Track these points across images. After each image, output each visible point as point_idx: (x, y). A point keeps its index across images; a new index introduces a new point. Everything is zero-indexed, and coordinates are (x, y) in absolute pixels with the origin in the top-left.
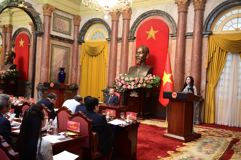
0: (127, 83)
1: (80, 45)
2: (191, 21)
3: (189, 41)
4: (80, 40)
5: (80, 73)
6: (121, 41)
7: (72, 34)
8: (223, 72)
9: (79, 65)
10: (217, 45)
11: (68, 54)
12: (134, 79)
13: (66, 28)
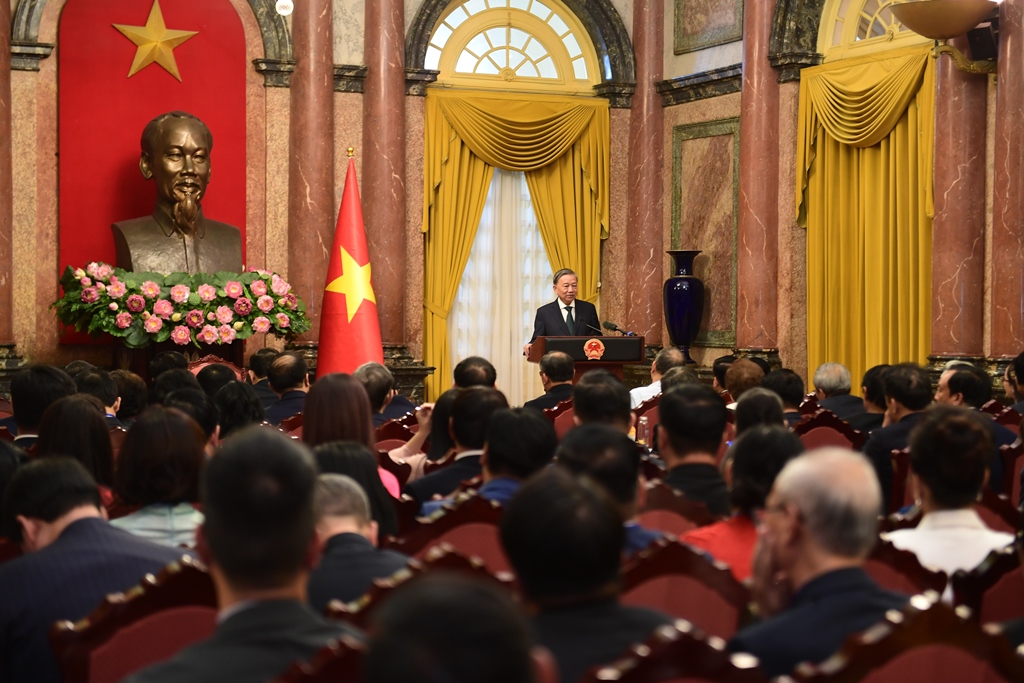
0: (191, 317)
2: (349, 13)
12: (223, 294)
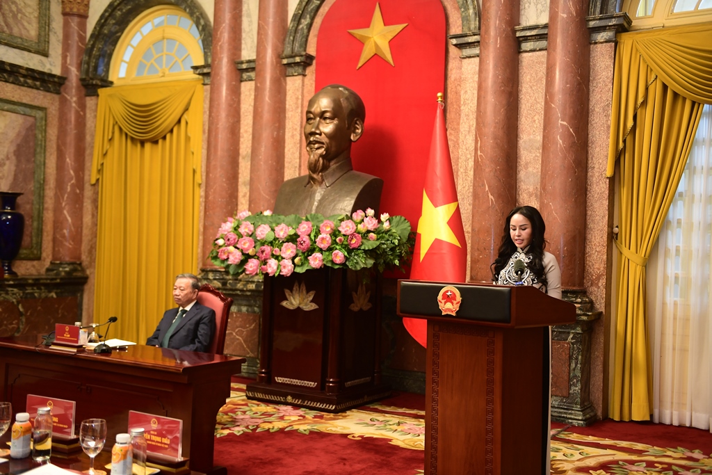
0: (263, 252)
1: (93, 98)
3: (532, 63)
4: (90, 75)
5: (94, 216)
6: (252, 74)
7: (56, 48)
8: (681, 195)
9: (90, 180)
10: (653, 77)
11: (40, 136)
12: (291, 232)
13: (26, 24)
